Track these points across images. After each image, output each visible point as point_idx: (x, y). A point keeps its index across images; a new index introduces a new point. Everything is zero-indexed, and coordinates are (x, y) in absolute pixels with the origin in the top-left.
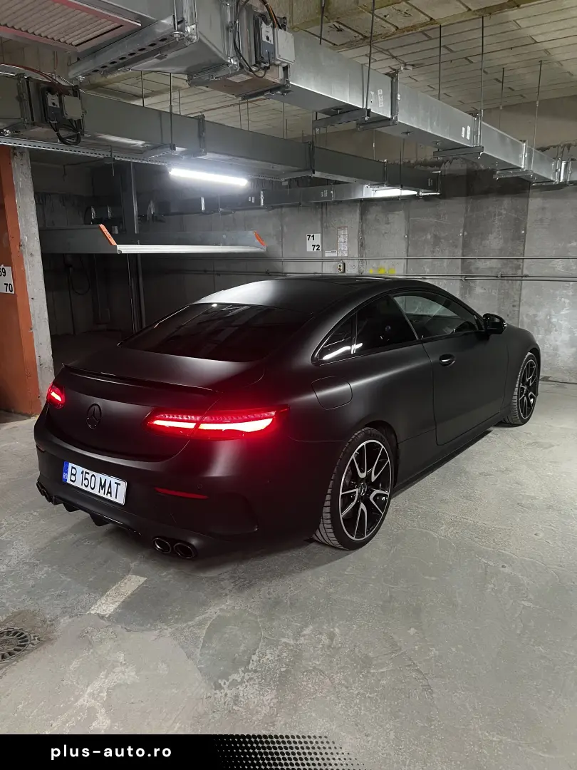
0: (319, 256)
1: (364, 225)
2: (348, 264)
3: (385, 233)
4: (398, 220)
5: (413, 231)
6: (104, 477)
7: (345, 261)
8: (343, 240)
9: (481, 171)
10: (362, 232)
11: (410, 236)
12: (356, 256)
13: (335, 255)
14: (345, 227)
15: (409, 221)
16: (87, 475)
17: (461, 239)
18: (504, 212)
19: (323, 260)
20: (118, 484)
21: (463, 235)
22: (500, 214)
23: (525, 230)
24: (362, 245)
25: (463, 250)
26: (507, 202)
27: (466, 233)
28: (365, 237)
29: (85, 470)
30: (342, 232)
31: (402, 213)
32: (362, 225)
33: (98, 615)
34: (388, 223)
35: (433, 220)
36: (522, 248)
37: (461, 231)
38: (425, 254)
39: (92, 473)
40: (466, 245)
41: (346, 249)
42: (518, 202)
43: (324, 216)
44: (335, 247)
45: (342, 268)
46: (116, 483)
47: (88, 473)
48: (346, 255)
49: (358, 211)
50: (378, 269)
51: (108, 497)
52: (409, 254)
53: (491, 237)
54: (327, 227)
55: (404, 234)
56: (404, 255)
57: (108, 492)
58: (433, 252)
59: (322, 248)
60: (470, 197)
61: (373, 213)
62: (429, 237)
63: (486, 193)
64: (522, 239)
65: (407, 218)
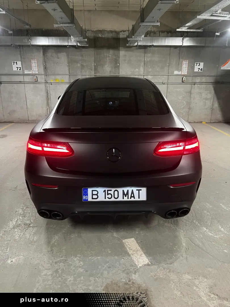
0: (21, 73)
1: (46, 58)
2: (39, 77)
3: (57, 63)
4: (63, 57)
5: (71, 63)
6: (125, 189)
7: (37, 76)
8: (34, 65)
9: (100, 37)
10: (45, 61)
11: (70, 65)
12: (43, 73)
13: (31, 72)
14: (35, 59)
15: (68, 58)
16: (109, 192)
17: (94, 67)
18: (110, 56)
19: (24, 75)
20: (139, 190)
21: (94, 65)
22: (109, 57)
23: (119, 64)
24: (45, 68)
25: (95, 71)
26: (111, 52)
27: (95, 64)
28: (47, 64)
29: (107, 189)
30: (34, 61)
31: (65, 53)
32: (45, 58)
33: (145, 265)
34: (58, 58)
35: (80, 58)
36: (118, 71)
37: (93, 63)
38: (78, 73)
39: (113, 189)
40: (96, 69)
41: (37, 70)
42: (116, 52)
43: (22, 52)
44: (30, 68)
45: (36, 79)
46: (137, 190)
47: (111, 190)
48: (37, 73)
49: (42, 51)
50: (55, 79)
51: (132, 199)
52: (70, 73)
53: (106, 66)
54: (24, 58)
55: (66, 64)
56: (68, 73)
57: (131, 197)
58: (82, 72)
59: (22, 68)
60: (95, 48)
61: (50, 53)
62: (79, 65)
63: (102, 47)
64: (118, 67)
65: (68, 56)
